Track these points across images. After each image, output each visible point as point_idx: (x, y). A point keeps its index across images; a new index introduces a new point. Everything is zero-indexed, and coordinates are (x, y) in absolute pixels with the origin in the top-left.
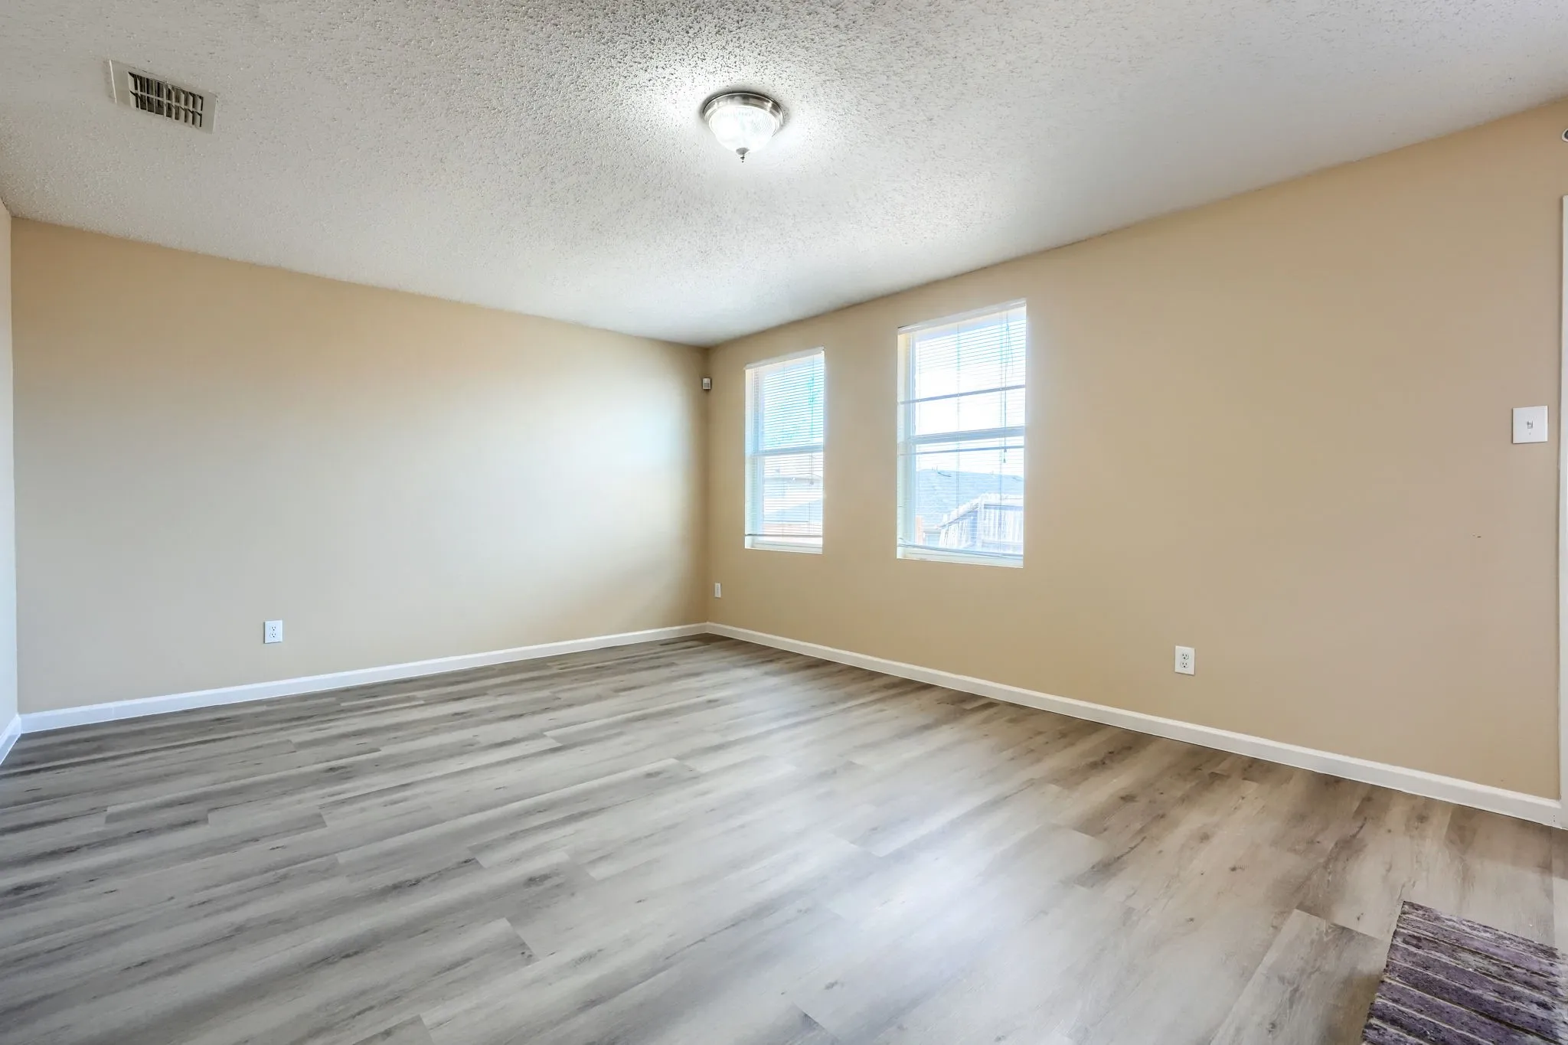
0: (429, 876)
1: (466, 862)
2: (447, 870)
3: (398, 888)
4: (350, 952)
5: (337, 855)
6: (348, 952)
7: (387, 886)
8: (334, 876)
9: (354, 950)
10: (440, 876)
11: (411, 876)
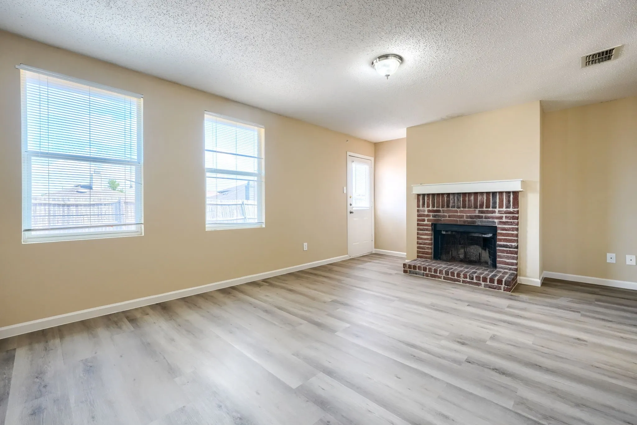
0: (488, 368)
1: (470, 362)
2: (479, 365)
3: (503, 372)
4: (538, 367)
5: (511, 409)
6: (539, 367)
7: (506, 376)
8: (522, 398)
9: (537, 366)
10: (483, 365)
11: (493, 373)
